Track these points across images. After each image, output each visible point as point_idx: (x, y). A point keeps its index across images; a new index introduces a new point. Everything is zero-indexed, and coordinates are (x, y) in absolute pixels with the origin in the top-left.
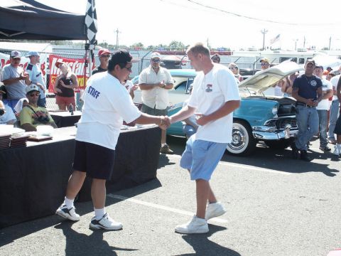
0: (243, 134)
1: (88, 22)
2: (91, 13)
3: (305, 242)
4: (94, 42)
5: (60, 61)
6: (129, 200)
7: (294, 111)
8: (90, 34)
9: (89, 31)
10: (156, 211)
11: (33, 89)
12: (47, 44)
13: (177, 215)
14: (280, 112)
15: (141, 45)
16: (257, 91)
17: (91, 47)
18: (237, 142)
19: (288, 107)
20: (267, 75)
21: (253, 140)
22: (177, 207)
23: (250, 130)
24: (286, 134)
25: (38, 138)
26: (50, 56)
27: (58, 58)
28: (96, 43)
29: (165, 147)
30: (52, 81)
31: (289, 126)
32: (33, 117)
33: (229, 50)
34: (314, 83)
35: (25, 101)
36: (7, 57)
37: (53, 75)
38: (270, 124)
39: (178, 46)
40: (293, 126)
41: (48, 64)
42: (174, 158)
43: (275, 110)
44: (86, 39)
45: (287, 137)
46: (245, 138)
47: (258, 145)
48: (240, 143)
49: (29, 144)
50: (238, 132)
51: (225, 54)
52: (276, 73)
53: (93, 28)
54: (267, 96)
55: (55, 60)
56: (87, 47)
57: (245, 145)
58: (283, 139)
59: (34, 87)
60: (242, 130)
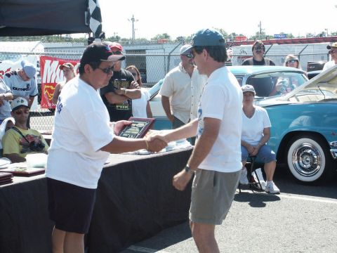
0: (317, 154)
8: (93, 24)
9: (92, 20)
11: (20, 104)
12: (37, 42)
15: (166, 36)
16: (334, 91)
18: (309, 166)
21: (332, 162)
23: (326, 147)
25: (29, 171)
26: (41, 58)
27: (52, 59)
28: (103, 36)
30: (45, 92)
32: (21, 144)
33: (292, 36)
35: (10, 121)
37: (47, 84)
41: (39, 69)
44: (89, 31)
46: (320, 159)
48: (313, 167)
49: (16, 180)
50: (309, 151)
51: (286, 42)
55: (48, 62)
57: (321, 168)
59: (22, 101)
60: (314, 149)
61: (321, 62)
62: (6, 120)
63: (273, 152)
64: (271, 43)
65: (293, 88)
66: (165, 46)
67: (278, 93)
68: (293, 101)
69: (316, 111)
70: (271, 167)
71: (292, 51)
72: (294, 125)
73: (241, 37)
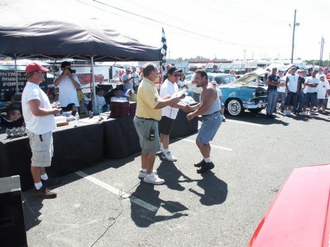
0: (238, 106)
1: (163, 52)
2: (165, 47)
4: (165, 61)
6: (184, 139)
7: (263, 94)
14: (257, 94)
16: (245, 83)
17: (163, 64)
18: (235, 110)
19: (261, 92)
20: (250, 76)
21: (243, 109)
23: (241, 104)
24: (259, 106)
31: (261, 101)
38: (252, 100)
40: (263, 101)
43: (254, 94)
44: (161, 60)
45: (260, 107)
46: (239, 108)
47: (246, 111)
48: (237, 110)
50: (235, 105)
51: (225, 62)
52: (254, 75)
54: (250, 86)
56: (161, 64)
57: (239, 110)
58: (258, 108)
60: (237, 104)
61: (237, 71)
62: (128, 91)
64: (219, 62)
65: (230, 82)
67: (225, 83)
68: (231, 87)
69: (237, 91)
71: (228, 66)
72: (230, 95)
73: (208, 60)
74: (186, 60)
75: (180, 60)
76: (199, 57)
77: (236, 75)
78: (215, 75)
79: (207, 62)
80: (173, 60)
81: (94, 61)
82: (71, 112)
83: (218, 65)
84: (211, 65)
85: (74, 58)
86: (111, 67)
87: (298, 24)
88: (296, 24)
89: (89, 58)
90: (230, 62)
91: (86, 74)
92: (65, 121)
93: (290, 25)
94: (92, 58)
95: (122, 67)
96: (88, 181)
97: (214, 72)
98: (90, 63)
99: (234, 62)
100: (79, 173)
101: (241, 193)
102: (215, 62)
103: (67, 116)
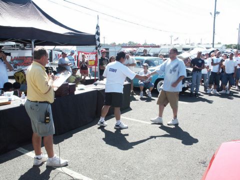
1: (97, 37)
2: (98, 33)
3: (197, 134)
4: (100, 46)
5: (83, 54)
8: (98, 43)
9: (97, 41)
10: (130, 121)
13: (140, 123)
17: (98, 48)
22: (139, 119)
26: (78, 52)
27: (82, 52)
29: (133, 92)
31: (187, 82)
34: (200, 62)
36: (61, 53)
39: (132, 44)
40: (189, 81)
41: (78, 55)
42: (137, 97)
44: (96, 45)
45: (186, 86)
51: (154, 47)
53: (99, 40)
55: (80, 53)
56: (96, 49)
61: (165, 54)
63: (153, 84)
64: (149, 47)
66: (116, 47)
70: (152, 88)
71: (157, 50)
73: (139, 44)
74: (119, 44)
75: (114, 45)
76: (130, 42)
77: (164, 59)
78: (146, 58)
79: (138, 46)
80: (107, 45)
81: (35, 46)
82: (13, 92)
83: (148, 49)
84: (142, 49)
85: (15, 42)
86: (51, 51)
87: (218, 13)
88: (216, 13)
89: (30, 42)
90: (158, 47)
91: (26, 57)
92: (7, 101)
93: (211, 13)
94: (33, 42)
95: (61, 51)
96: (29, 158)
97: (144, 55)
98: (31, 47)
99: (162, 47)
100: (20, 150)
101: (171, 165)
102: (145, 47)
103: (9, 96)
